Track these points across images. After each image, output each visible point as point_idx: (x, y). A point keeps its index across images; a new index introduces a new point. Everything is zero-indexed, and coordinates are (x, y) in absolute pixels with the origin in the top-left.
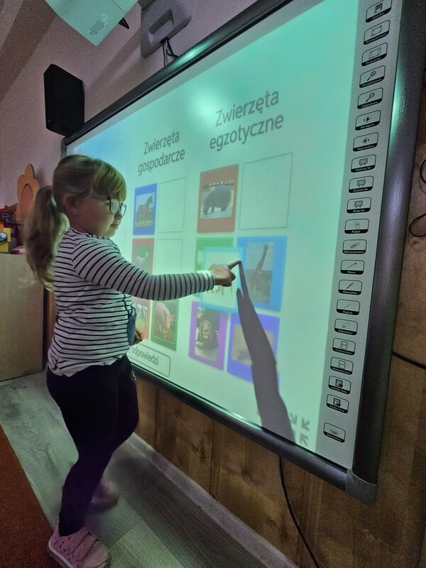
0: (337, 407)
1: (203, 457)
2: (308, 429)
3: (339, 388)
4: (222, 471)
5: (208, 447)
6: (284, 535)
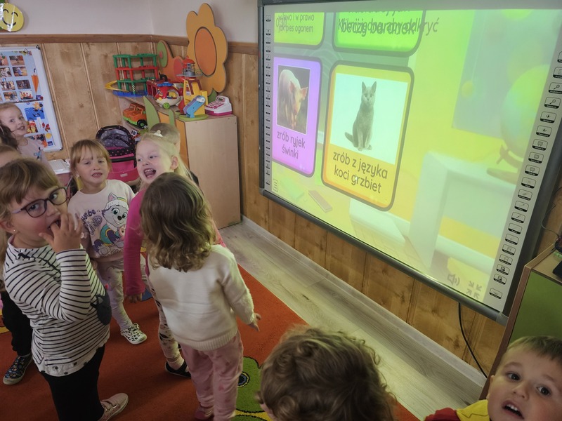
0: (500, 281)
1: (403, 301)
2: (480, 290)
3: (503, 271)
4: (417, 309)
5: (407, 295)
6: (457, 345)
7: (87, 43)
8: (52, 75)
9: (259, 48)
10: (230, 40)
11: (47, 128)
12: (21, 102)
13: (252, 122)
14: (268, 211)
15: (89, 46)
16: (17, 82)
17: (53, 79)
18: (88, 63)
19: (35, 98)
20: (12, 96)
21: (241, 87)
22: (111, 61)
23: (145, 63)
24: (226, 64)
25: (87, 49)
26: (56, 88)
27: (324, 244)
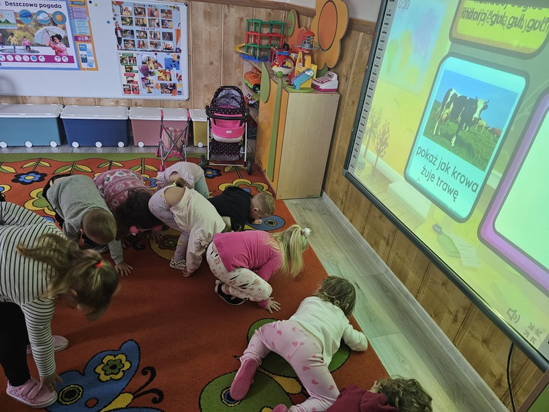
1: (455, 320)
2: (539, 336)
4: (467, 334)
5: (461, 316)
6: (498, 384)
7: (228, 5)
8: (193, 31)
9: (376, 28)
10: (352, 16)
11: (180, 78)
12: (163, 51)
13: (353, 103)
14: (346, 193)
15: (229, 8)
16: (163, 33)
17: (193, 35)
18: (224, 24)
19: (174, 50)
20: (156, 45)
21: (351, 66)
22: (245, 24)
23: (274, 30)
24: (343, 41)
25: (227, 10)
26: (193, 44)
27: (391, 238)
